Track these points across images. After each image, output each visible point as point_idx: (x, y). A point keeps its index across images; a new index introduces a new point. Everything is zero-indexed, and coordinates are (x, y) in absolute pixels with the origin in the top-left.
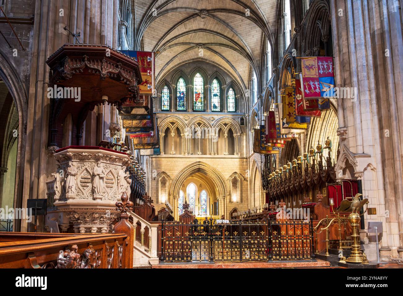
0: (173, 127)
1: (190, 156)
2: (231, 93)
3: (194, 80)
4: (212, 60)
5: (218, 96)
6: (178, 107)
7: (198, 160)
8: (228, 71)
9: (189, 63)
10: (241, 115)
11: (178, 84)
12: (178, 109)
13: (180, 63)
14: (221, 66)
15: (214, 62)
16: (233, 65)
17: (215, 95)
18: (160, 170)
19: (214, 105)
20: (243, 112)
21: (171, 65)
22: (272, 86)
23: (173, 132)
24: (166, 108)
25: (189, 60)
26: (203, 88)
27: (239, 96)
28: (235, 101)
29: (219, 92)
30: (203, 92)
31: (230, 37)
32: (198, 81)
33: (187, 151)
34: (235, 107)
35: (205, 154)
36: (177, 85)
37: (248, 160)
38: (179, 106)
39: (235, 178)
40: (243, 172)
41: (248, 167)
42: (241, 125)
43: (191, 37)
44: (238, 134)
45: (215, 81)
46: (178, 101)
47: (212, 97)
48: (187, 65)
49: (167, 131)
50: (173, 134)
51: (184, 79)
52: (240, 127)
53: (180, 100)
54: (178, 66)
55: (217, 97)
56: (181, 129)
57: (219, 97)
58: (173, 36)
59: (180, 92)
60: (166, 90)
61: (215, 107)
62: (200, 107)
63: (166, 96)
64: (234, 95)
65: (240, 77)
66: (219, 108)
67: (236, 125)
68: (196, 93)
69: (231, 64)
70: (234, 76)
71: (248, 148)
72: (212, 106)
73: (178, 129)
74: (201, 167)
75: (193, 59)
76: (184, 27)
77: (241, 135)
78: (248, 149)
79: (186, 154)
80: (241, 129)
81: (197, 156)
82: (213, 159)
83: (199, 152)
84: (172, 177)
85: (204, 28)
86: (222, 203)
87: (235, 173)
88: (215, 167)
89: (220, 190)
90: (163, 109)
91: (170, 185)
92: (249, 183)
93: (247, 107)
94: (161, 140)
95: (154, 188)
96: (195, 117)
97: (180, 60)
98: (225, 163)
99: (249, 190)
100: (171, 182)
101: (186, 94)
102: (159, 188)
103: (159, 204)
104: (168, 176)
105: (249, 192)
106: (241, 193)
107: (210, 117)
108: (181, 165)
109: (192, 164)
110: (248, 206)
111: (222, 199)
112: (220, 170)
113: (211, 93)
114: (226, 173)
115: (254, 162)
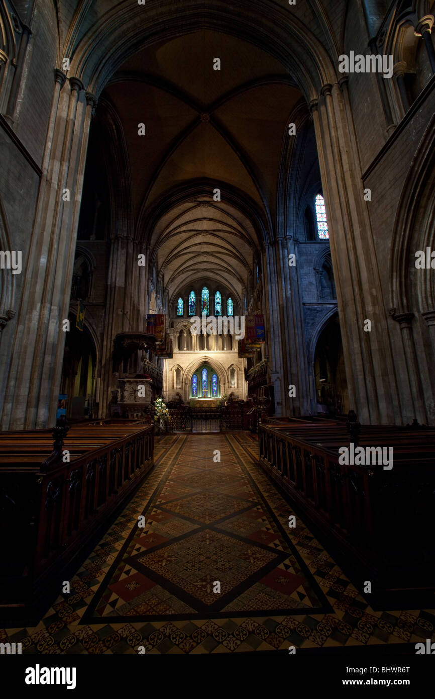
0: (185, 329)
1: (199, 351)
2: (230, 301)
3: (202, 292)
6: (189, 313)
7: (204, 355)
8: (227, 286)
9: (198, 280)
12: (189, 315)
13: (192, 281)
14: (221, 283)
15: (216, 280)
17: (218, 303)
18: (175, 363)
19: (217, 310)
21: (184, 283)
23: (185, 333)
24: (180, 313)
26: (208, 298)
28: (233, 307)
29: (221, 301)
30: (208, 301)
32: (205, 292)
33: (196, 348)
34: (233, 312)
35: (210, 350)
36: (189, 297)
39: (233, 368)
40: (239, 364)
45: (218, 293)
46: (189, 308)
47: (216, 305)
48: (196, 282)
49: (181, 332)
50: (185, 335)
51: (194, 291)
53: (191, 308)
54: (190, 283)
57: (221, 305)
59: (191, 301)
60: (180, 301)
61: (218, 312)
63: (181, 304)
64: (232, 303)
65: (236, 291)
66: (221, 313)
68: (203, 302)
70: (231, 290)
72: (215, 312)
73: (189, 330)
74: (207, 360)
75: (200, 278)
79: (195, 350)
81: (203, 351)
82: (216, 354)
83: (206, 349)
84: (184, 369)
85: (207, 260)
86: (223, 389)
87: (232, 365)
88: (217, 360)
89: (221, 378)
90: (178, 315)
91: (183, 375)
92: (243, 373)
93: (241, 313)
94: (176, 339)
95: (170, 377)
97: (191, 279)
98: (225, 357)
99: (243, 378)
100: (183, 372)
101: (195, 303)
102: (174, 377)
103: (174, 389)
104: (181, 368)
105: (243, 380)
106: (237, 381)
108: (191, 359)
109: (200, 357)
110: (242, 391)
111: (223, 385)
112: (221, 363)
113: (215, 301)
114: (226, 365)
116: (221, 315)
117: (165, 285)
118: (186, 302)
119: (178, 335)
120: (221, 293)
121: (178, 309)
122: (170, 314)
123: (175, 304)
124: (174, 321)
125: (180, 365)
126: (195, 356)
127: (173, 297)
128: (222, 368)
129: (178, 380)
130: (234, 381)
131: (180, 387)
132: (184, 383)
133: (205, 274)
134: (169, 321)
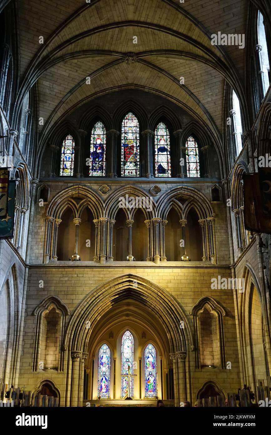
0: (78, 206)
1: (112, 263)
2: (191, 144)
3: (123, 123)
4: (154, 86)
5: (166, 150)
7: (127, 271)
8: (183, 104)
9: (112, 93)
10: (212, 182)
11: (92, 132)
12: (90, 175)
13: (95, 93)
14: (172, 97)
15: (157, 90)
16: (193, 91)
17: (162, 150)
18: (46, 293)
19: (160, 166)
20: (217, 176)
23: (77, 216)
24: (68, 173)
25: (111, 88)
26: (138, 138)
27: (206, 147)
28: (200, 159)
29: (169, 143)
30: (138, 144)
33: (104, 254)
34: (200, 169)
35: (142, 260)
36: (89, 134)
37: (233, 271)
39: (206, 311)
42: (213, 200)
43: (112, 38)
44: (208, 219)
45: (162, 126)
47: (156, 153)
48: (109, 96)
49: (68, 215)
50: (77, 221)
52: (211, 204)
54: (92, 98)
55: (165, 153)
56: (93, 210)
57: (168, 153)
59: (95, 144)
60: (69, 143)
61: (162, 170)
62: (134, 172)
63: (68, 152)
64: (197, 149)
66: (170, 172)
67: (204, 201)
68: (126, 146)
69: (190, 91)
70: (195, 113)
71: (230, 244)
72: (156, 169)
73: (88, 210)
75: (119, 87)
77: (214, 220)
78: (231, 248)
79: (102, 259)
80: (213, 208)
81: (124, 263)
83: (130, 256)
84: (70, 310)
86: (181, 370)
87: (206, 300)
88: (161, 285)
89: (174, 339)
90: (61, 175)
91: (66, 327)
92: (237, 322)
93: (224, 166)
94: (53, 231)
95: (29, 334)
96: (123, 186)
97: (95, 88)
98: (183, 278)
99: (238, 339)
100: (67, 321)
101: (106, 148)
102: (41, 335)
103: (38, 371)
104: (63, 308)
105: (239, 343)
106: (221, 346)
107: (153, 186)
108: (91, 282)
109: (114, 279)
110: (239, 377)
111: (179, 360)
112: (173, 294)
113: (154, 145)
114: (186, 301)
115: (245, 272)
116: (170, 176)
120: (169, 127)
121: (62, 162)
122: (40, 168)
123: (54, 146)
124: (48, 185)
125: (59, 299)
126: (102, 276)
127: (50, 126)
128: (176, 309)
129: (53, 344)
130: (210, 349)
131: (57, 366)
132: (69, 350)
133: (129, 74)
134: (35, 185)
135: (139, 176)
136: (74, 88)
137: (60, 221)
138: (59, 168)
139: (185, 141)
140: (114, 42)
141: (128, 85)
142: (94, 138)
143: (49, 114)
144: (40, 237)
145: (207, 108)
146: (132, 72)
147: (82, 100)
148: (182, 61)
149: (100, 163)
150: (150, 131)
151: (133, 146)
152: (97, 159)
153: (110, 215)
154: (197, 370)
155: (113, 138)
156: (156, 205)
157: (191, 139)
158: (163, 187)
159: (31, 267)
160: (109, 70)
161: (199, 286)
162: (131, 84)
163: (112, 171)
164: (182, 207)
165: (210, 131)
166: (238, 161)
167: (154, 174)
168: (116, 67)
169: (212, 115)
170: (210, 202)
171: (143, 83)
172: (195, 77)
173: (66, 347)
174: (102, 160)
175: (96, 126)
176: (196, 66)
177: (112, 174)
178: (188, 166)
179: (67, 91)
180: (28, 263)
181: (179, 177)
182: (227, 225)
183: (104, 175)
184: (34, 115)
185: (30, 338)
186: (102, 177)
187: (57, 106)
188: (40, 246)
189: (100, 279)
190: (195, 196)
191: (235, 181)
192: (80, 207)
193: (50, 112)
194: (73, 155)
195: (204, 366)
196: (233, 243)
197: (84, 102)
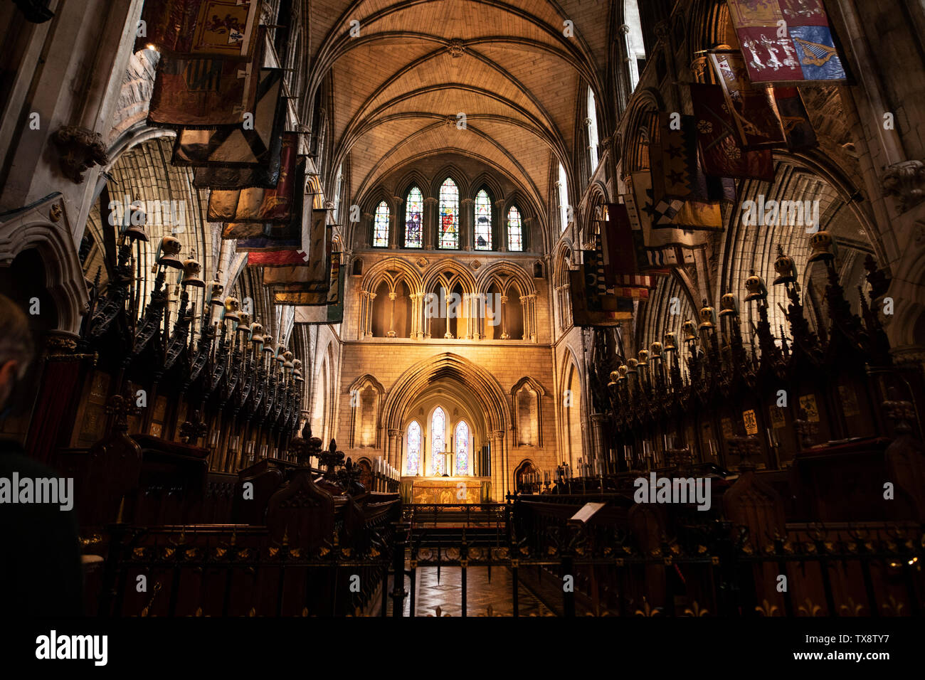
0: (393, 280)
1: (429, 340)
2: (514, 215)
3: (441, 190)
4: (475, 151)
5: (487, 221)
6: (406, 242)
7: (446, 349)
8: (507, 172)
9: (431, 157)
10: (535, 257)
11: (408, 199)
12: (406, 246)
13: (412, 157)
14: (495, 164)
15: (479, 156)
16: (517, 159)
17: (483, 220)
18: (361, 370)
19: (480, 238)
20: (540, 251)
21: (394, 160)
22: (603, 180)
23: (393, 290)
25: (430, 152)
26: (457, 207)
27: (530, 219)
28: (522, 231)
29: (490, 213)
30: (457, 213)
31: (511, 99)
32: (449, 194)
33: (420, 330)
34: (523, 242)
35: (461, 337)
36: (405, 200)
37: (553, 350)
38: (408, 240)
39: (525, 389)
40: (543, 377)
41: (554, 366)
42: (536, 276)
43: (433, 100)
44: (530, 296)
45: (482, 194)
46: (407, 229)
47: (476, 224)
48: (427, 160)
49: (383, 289)
50: (392, 295)
51: (421, 189)
52: (534, 281)
53: (411, 228)
54: (409, 162)
55: (486, 223)
56: (410, 285)
57: (490, 224)
58: (396, 95)
59: (411, 213)
61: (482, 242)
62: (452, 243)
63: (383, 220)
64: (520, 220)
65: (532, 182)
66: (490, 244)
67: (526, 277)
68: (444, 215)
69: (514, 158)
70: (518, 181)
71: (552, 324)
72: (476, 240)
73: (404, 284)
74: (452, 365)
75: (438, 150)
76: (418, 78)
77: (536, 298)
78: (552, 327)
79: (419, 335)
80: (535, 285)
81: (441, 341)
82: (476, 348)
83: (448, 334)
84: (386, 388)
85: (459, 82)
86: (498, 448)
87: (525, 380)
88: (481, 364)
89: (492, 418)
90: (375, 245)
91: (382, 405)
92: (556, 402)
93: (548, 240)
94: (368, 307)
95: (345, 412)
96: (440, 260)
97: (412, 151)
98: (502, 357)
99: (556, 418)
100: (384, 399)
101: (424, 216)
102: (357, 412)
103: (355, 448)
104: (379, 386)
105: (556, 422)
106: (539, 425)
107: (472, 260)
108: (408, 360)
109: (433, 357)
110: (555, 456)
111: (497, 439)
112: (493, 373)
113: (474, 215)
114: (505, 380)
115: (566, 353)
116: (491, 249)
117: (338, 135)
118: (398, 212)
119: (373, 295)
120: (491, 195)
121: (375, 232)
122: (353, 239)
123: (368, 214)
124: (363, 258)
125: (375, 377)
126: (419, 353)
127: (364, 193)
128: (495, 389)
129: (369, 422)
130: (528, 428)
131: (374, 443)
132: (386, 428)
133: (450, 138)
134: (348, 256)
135: (457, 248)
136: (389, 152)
137: (375, 295)
138: (373, 238)
139: (507, 211)
140: (434, 105)
141: (447, 148)
142: (410, 206)
143: (362, 180)
144: (354, 312)
145: (532, 178)
146: (452, 135)
147: (398, 164)
148: (506, 126)
149: (417, 233)
150: (470, 200)
151: (452, 216)
152: (413, 229)
153: (428, 291)
154: (514, 448)
155: (431, 207)
156: (476, 280)
157: (513, 208)
158: (484, 261)
159: (345, 343)
160: (428, 133)
161: (519, 365)
162: (452, 148)
163: (430, 243)
164: (502, 283)
165: (534, 202)
166: (563, 238)
167: (474, 247)
168: (436, 129)
169: (537, 185)
170: (532, 278)
171: (464, 146)
172: (520, 144)
173: (383, 425)
174: (419, 230)
175: (412, 192)
176: (521, 132)
177: (429, 246)
178: (509, 238)
179: (383, 154)
180: (342, 339)
181: (501, 251)
182: (549, 302)
183: (421, 246)
184: (347, 181)
185: (346, 415)
186: (419, 248)
187: (371, 171)
188: (355, 322)
189: (418, 356)
190: (517, 272)
191: (558, 258)
192: (395, 281)
193: (364, 177)
194: (388, 223)
195: (521, 444)
196: (554, 322)
197: (400, 166)
